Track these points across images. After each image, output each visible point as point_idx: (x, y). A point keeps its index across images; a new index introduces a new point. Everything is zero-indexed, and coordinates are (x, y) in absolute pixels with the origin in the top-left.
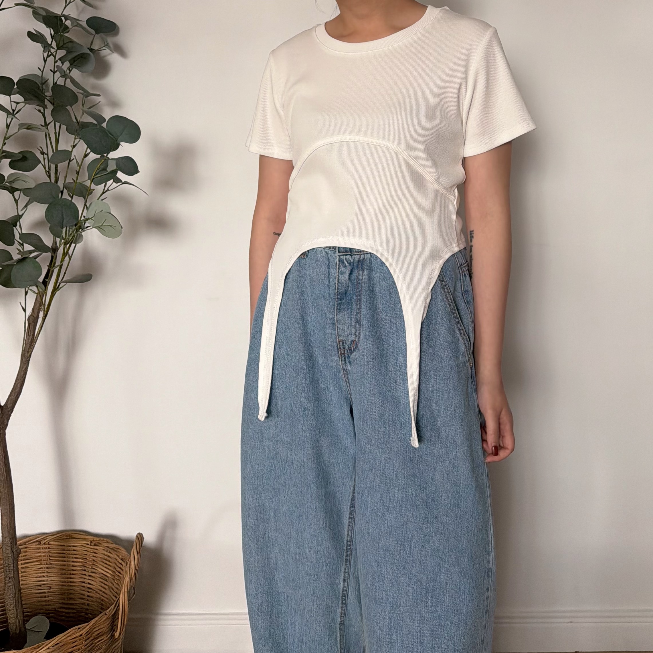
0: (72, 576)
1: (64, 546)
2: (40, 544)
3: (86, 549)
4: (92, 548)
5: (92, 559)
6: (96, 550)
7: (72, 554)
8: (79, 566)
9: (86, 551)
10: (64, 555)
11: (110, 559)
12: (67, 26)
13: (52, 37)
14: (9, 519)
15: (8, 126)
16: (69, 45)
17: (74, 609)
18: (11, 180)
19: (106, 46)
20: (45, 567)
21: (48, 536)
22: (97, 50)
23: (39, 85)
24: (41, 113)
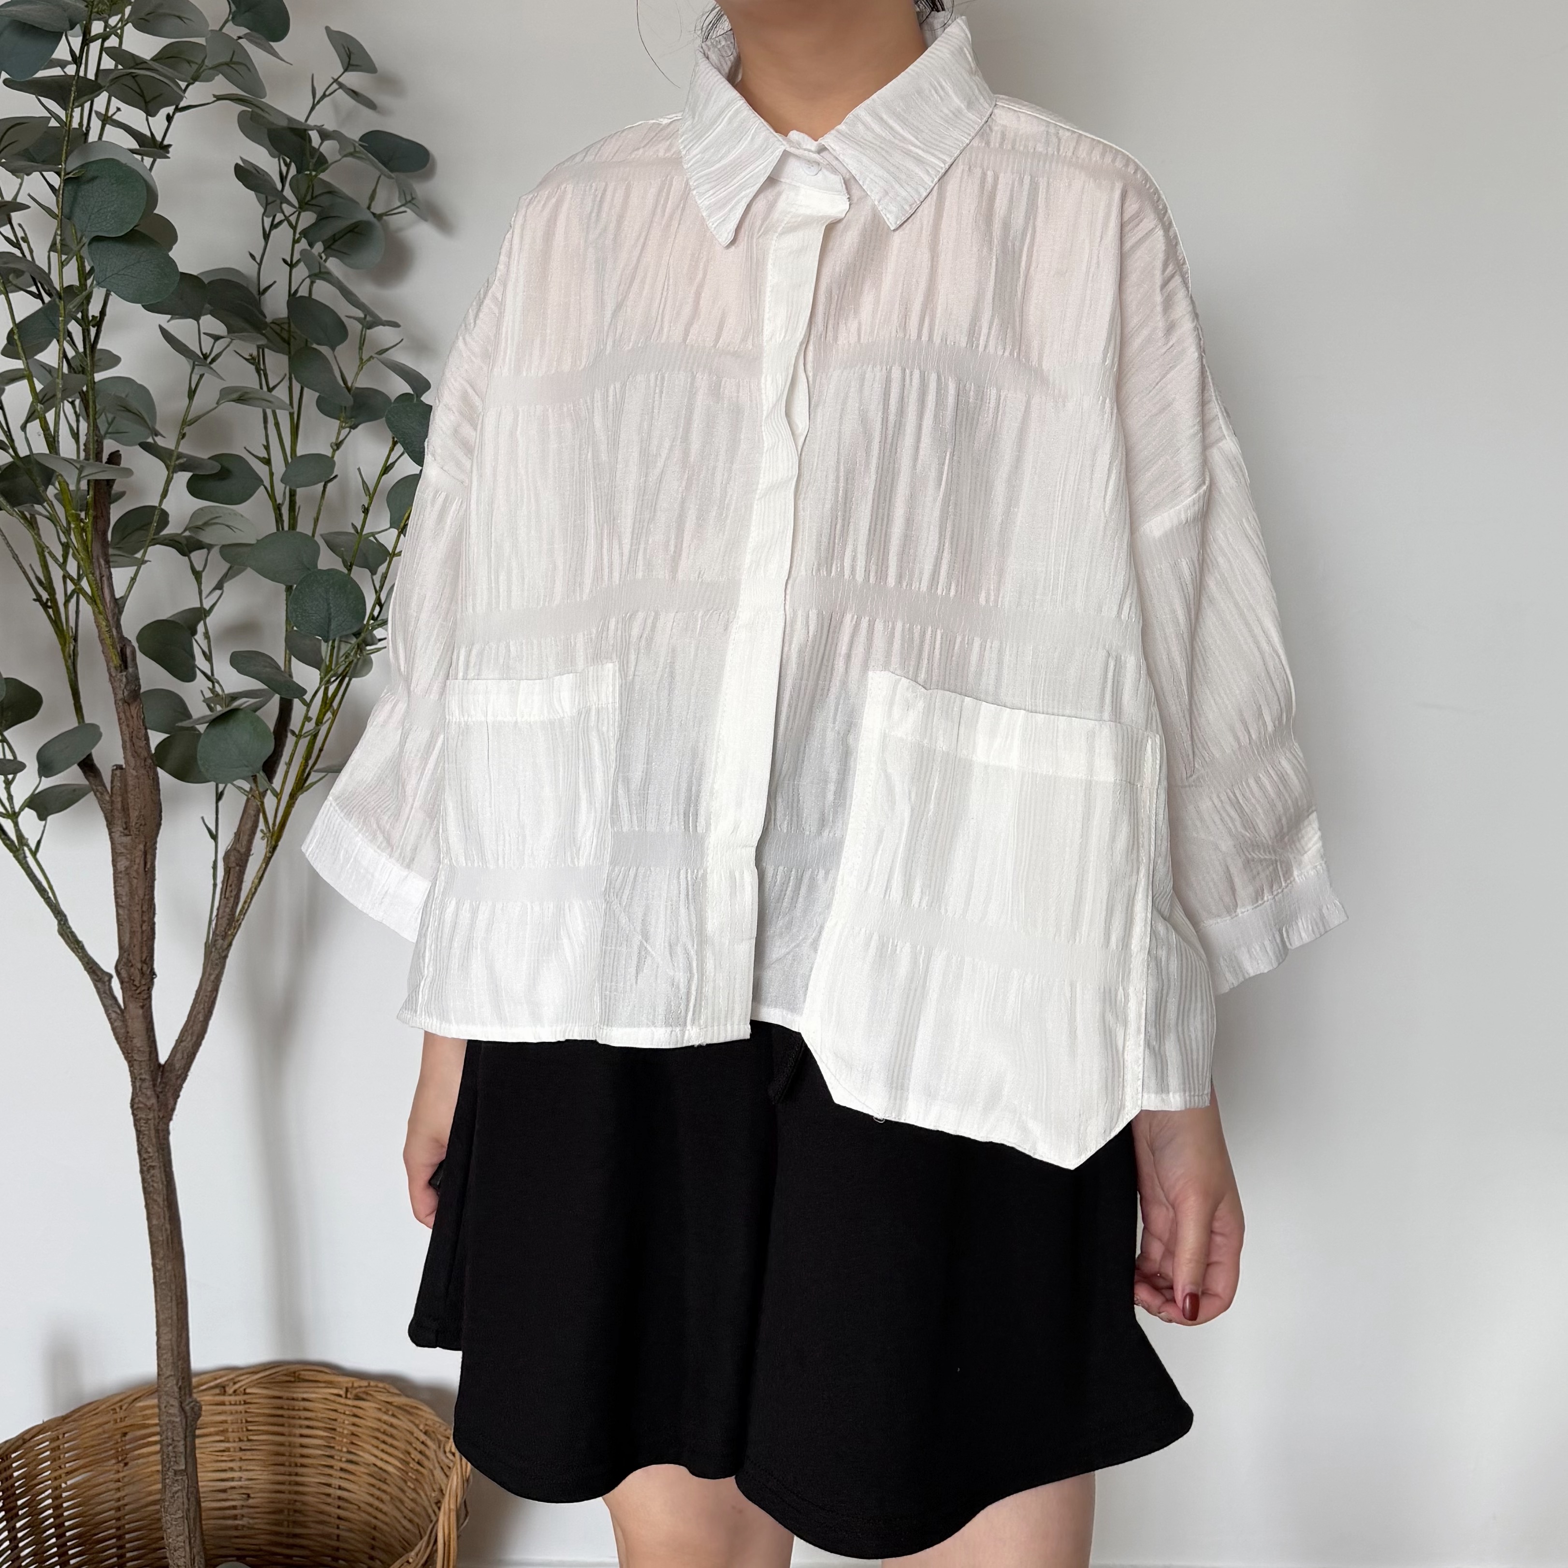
0: (300, 1470)
1: (280, 1398)
2: (226, 1392)
3: (335, 1407)
4: (349, 1405)
5: (348, 1429)
6: (358, 1410)
7: (300, 1418)
8: (316, 1447)
9: (336, 1411)
10: (280, 1420)
11: (394, 1432)
12: (321, 154)
13: (283, 179)
14: (175, 1333)
15: (192, 394)
16: (325, 201)
17: (302, 1547)
18: (198, 523)
19: (409, 205)
20: (234, 1448)
21: (243, 1375)
22: (386, 214)
23: (252, 295)
24: (254, 363)
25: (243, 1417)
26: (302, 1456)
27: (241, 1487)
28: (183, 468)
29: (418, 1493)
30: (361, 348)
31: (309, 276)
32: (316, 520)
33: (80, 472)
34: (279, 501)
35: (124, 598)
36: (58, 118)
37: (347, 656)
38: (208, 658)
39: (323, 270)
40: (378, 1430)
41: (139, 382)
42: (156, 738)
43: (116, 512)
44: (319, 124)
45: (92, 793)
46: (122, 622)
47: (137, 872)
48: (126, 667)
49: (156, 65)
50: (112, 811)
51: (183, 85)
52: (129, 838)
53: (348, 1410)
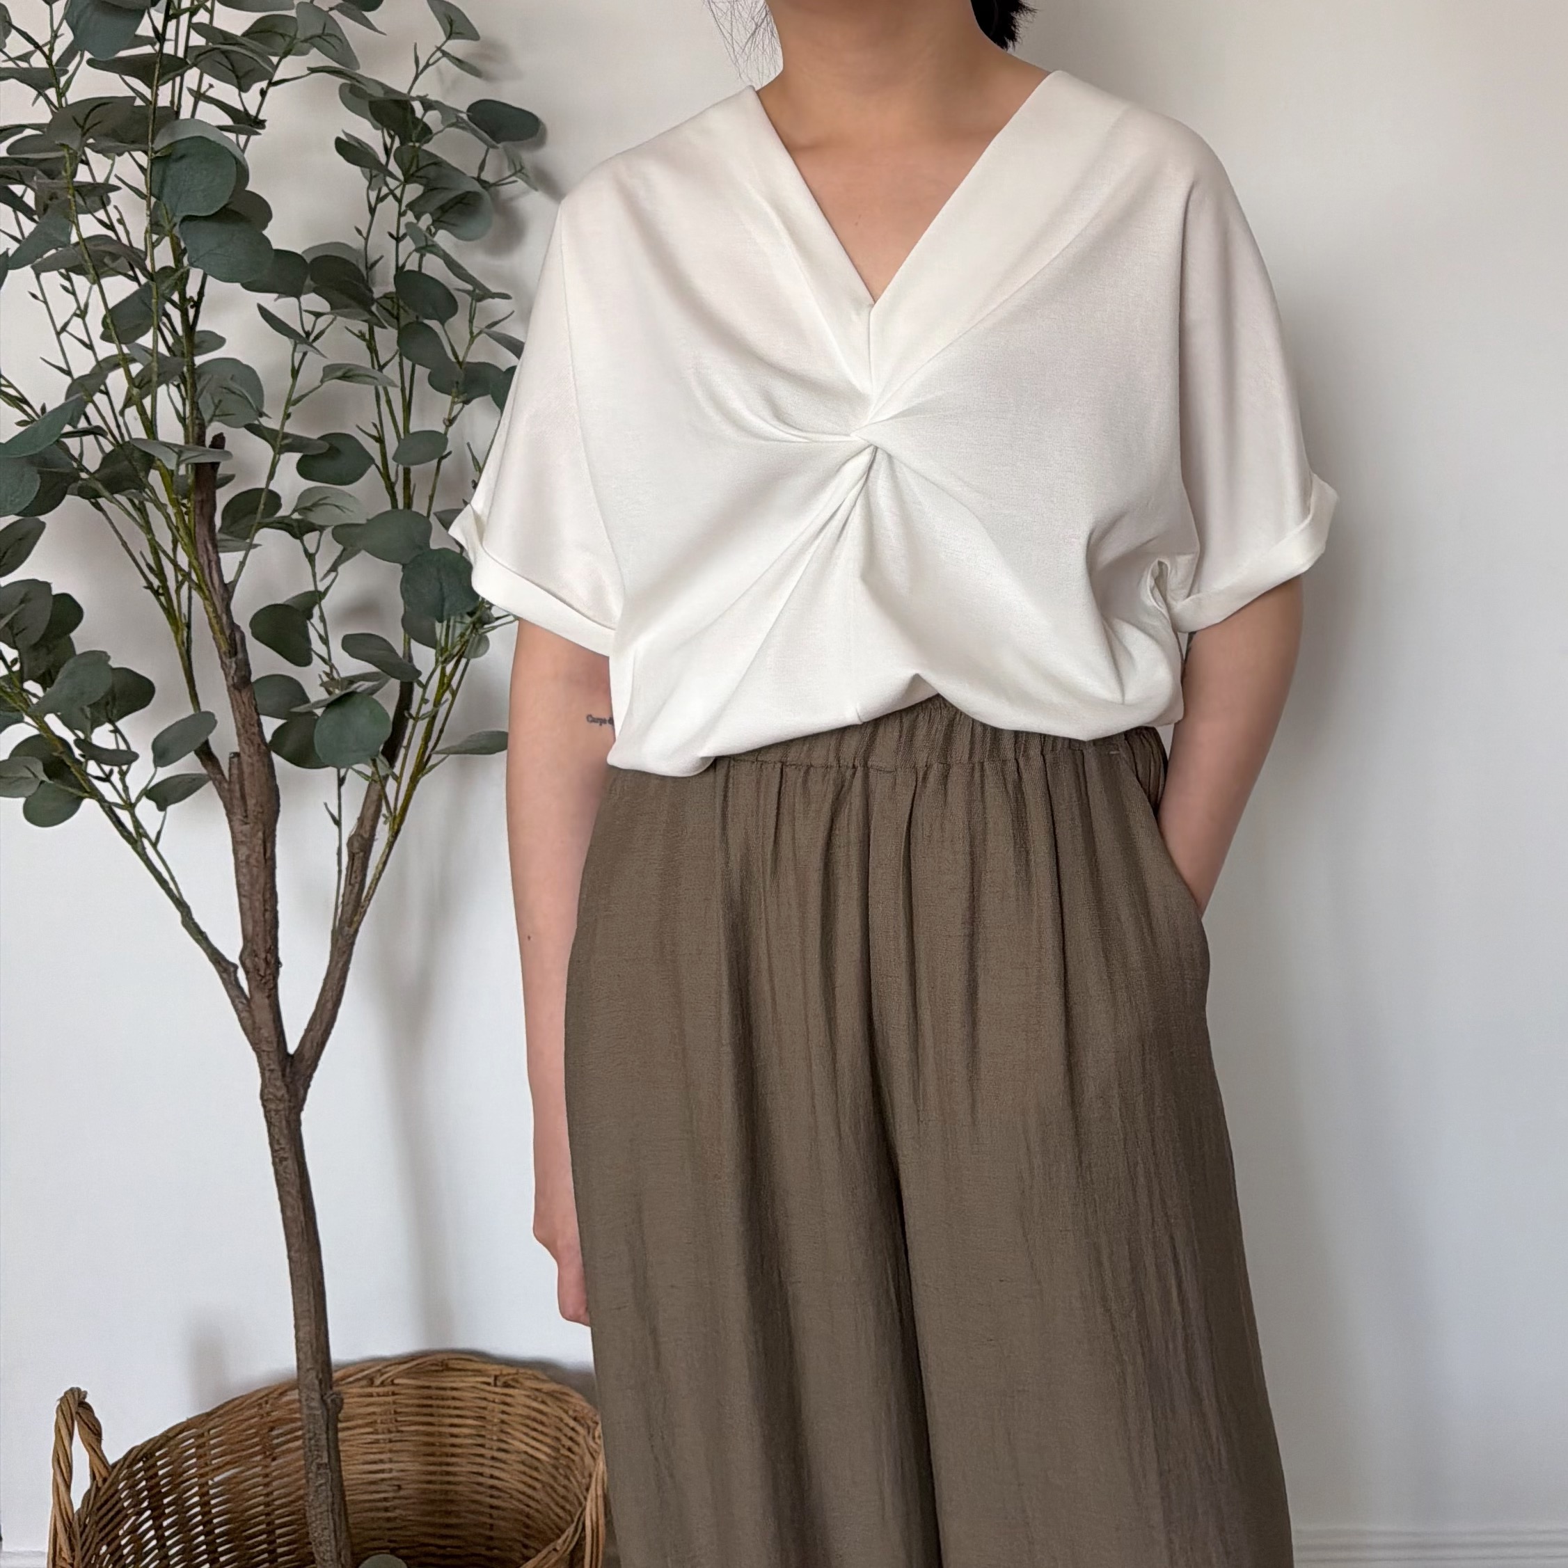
0: (454, 1460)
1: (428, 1387)
2: (372, 1384)
3: (485, 1395)
4: (498, 1394)
5: (497, 1417)
6: (507, 1398)
7: (448, 1408)
8: (466, 1436)
9: (485, 1399)
10: (428, 1410)
11: (544, 1419)
12: (425, 125)
13: (387, 151)
14: (314, 1326)
15: (295, 373)
16: (432, 172)
17: (458, 1537)
18: (306, 504)
19: (519, 174)
20: (384, 1440)
21: (391, 1365)
22: (495, 184)
23: (359, 270)
24: (364, 340)
25: (392, 1408)
26: (453, 1445)
27: (391, 1479)
28: (291, 448)
29: (569, 1479)
30: (471, 321)
31: (417, 250)
32: (431, 498)
33: (179, 457)
34: (393, 478)
35: (234, 583)
36: (143, 97)
37: (462, 635)
38: (325, 640)
39: (430, 243)
41: (245, 362)
42: (270, 725)
43: (223, 497)
44: (422, 94)
45: (210, 783)
46: (232, 607)
47: (257, 861)
48: (236, 654)
49: (245, 41)
50: (231, 799)
51: (275, 60)
52: (248, 826)
53: (498, 1398)
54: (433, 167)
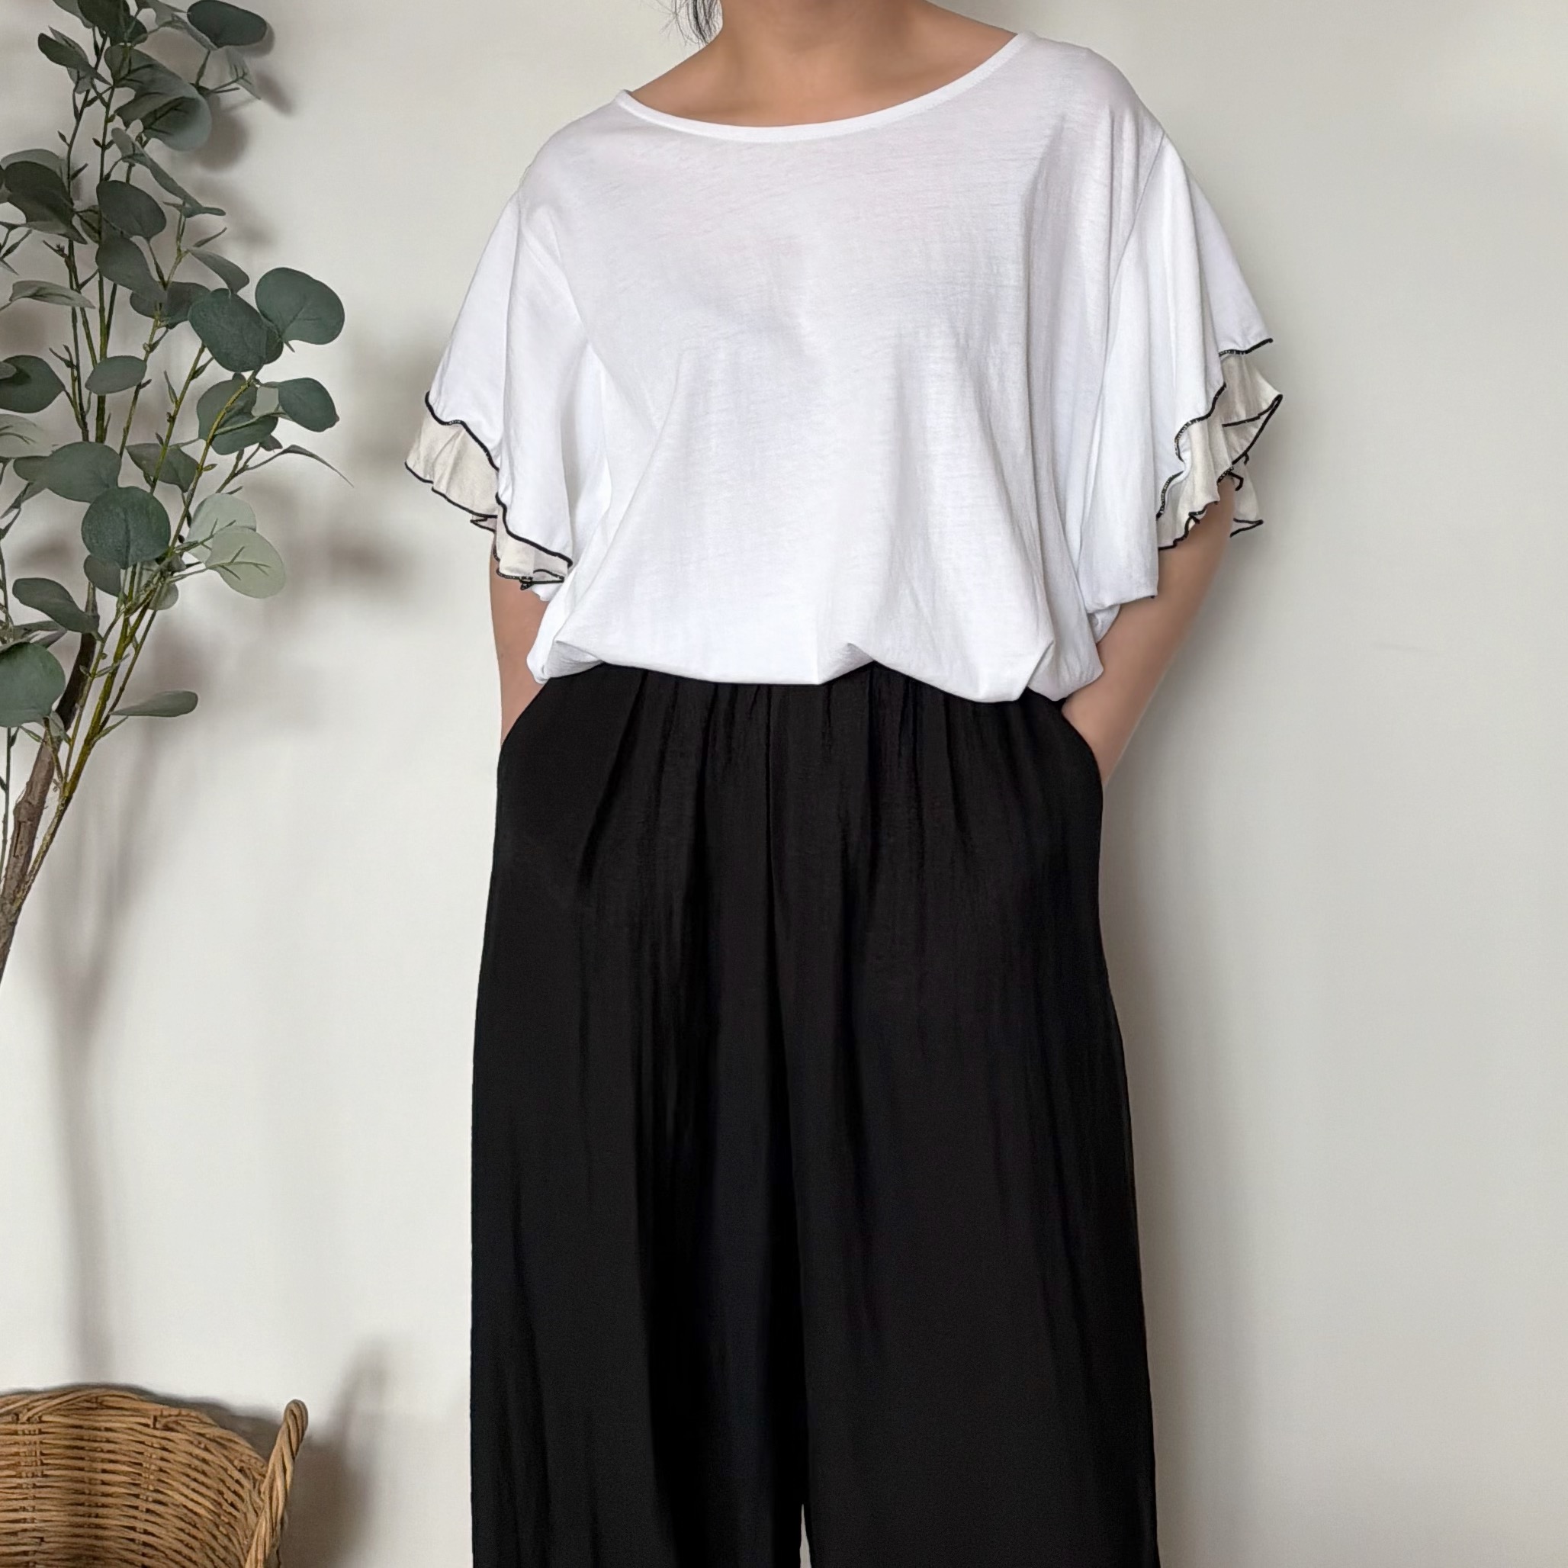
0: (101, 1511)
1: (80, 1427)
2: (17, 1420)
3: (143, 1438)
4: (157, 1437)
5: (155, 1465)
6: (167, 1442)
7: (102, 1451)
8: (119, 1484)
9: (142, 1443)
10: (78, 1453)
11: (205, 1467)
12: (139, 23)
13: (98, 51)
16: (145, 75)
19: (242, 81)
20: (28, 1484)
21: (38, 1400)
22: (215, 91)
23: (61, 180)
24: (63, 255)
25: (39, 1448)
26: (105, 1495)
27: (34, 1530)
29: (230, 1540)
30: (179, 238)
31: (123, 159)
32: (126, 431)
34: (85, 408)
37: (149, 583)
38: (2, 585)
39: (136, 152)
40: (189, 1466)
53: (156, 1442)
54: (148, 70)
